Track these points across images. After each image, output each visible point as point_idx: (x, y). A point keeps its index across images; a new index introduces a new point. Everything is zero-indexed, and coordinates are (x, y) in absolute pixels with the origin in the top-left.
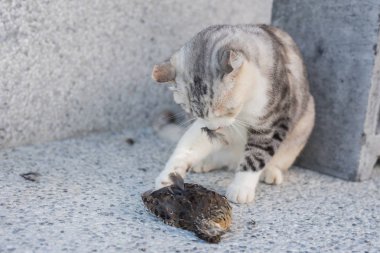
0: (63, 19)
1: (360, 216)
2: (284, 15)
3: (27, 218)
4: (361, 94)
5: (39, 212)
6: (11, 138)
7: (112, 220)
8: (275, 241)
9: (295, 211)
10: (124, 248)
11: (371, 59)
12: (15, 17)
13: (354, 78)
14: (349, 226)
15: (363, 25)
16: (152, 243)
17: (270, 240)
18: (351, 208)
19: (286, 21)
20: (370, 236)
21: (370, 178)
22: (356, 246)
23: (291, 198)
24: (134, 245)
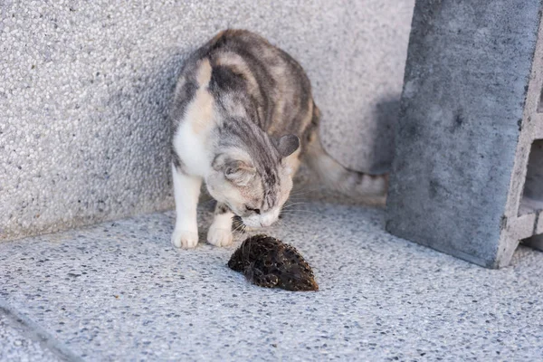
0: (168, 76)
1: (494, 311)
2: (420, 76)
3: (152, 309)
4: (502, 173)
5: (162, 302)
6: (110, 210)
7: (238, 312)
8: (404, 338)
9: (426, 304)
10: (256, 343)
11: (515, 135)
12: (119, 78)
13: (496, 155)
14: (482, 323)
15: (507, 97)
16: (282, 339)
17: (400, 337)
18: (486, 302)
19: (422, 83)
20: (503, 335)
21: (510, 265)
22: (488, 345)
23: (421, 289)
24: (264, 340)
